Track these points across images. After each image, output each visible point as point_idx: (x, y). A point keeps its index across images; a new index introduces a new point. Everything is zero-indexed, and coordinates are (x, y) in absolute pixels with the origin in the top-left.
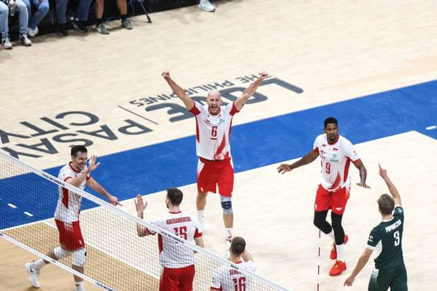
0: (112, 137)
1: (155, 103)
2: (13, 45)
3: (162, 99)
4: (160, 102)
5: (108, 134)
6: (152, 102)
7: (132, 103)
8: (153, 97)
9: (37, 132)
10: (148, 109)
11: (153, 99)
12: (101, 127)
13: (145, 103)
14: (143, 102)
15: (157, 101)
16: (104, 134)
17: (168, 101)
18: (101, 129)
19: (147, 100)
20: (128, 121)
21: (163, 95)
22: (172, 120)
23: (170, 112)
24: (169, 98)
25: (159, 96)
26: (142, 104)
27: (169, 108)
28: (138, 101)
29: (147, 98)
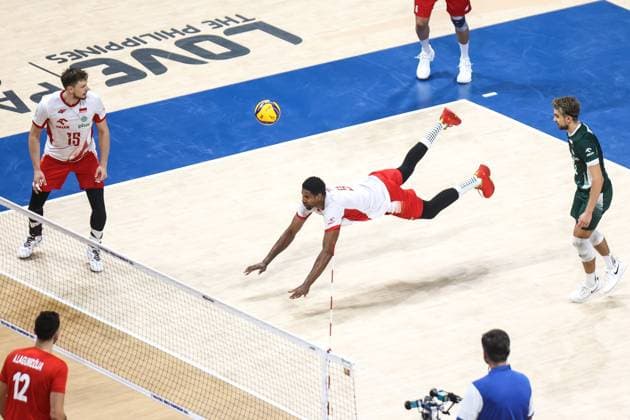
0: (21, 108)
1: (84, 59)
3: (95, 52)
4: (92, 56)
5: (15, 104)
6: (79, 57)
7: (49, 58)
8: (78, 49)
11: (81, 52)
12: (5, 93)
13: (69, 59)
14: (65, 56)
15: (86, 56)
16: (9, 103)
17: (103, 55)
18: (4, 96)
19: (72, 54)
20: (44, 85)
21: (96, 46)
22: (110, 83)
23: (106, 72)
24: (106, 52)
25: (88, 48)
26: (65, 60)
27: (104, 66)
28: (59, 56)
29: (72, 51)
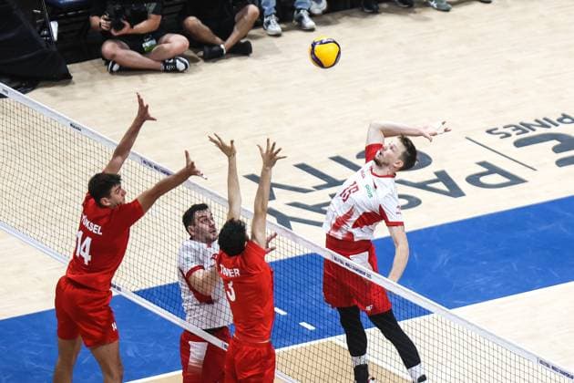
0: (455, 191)
1: (531, 134)
2: (283, 30)
3: (544, 126)
4: (540, 131)
5: (448, 187)
6: (525, 132)
7: (490, 132)
8: (525, 122)
9: (324, 182)
10: (518, 144)
11: (528, 126)
12: (436, 174)
13: (514, 133)
14: (509, 130)
15: (534, 130)
16: (440, 186)
17: (553, 130)
18: (435, 177)
19: (517, 128)
20: (483, 164)
21: (545, 119)
22: (561, 163)
23: (556, 149)
24: (557, 125)
25: (537, 121)
26: (508, 135)
27: (555, 143)
28: (501, 130)
29: (518, 124)
